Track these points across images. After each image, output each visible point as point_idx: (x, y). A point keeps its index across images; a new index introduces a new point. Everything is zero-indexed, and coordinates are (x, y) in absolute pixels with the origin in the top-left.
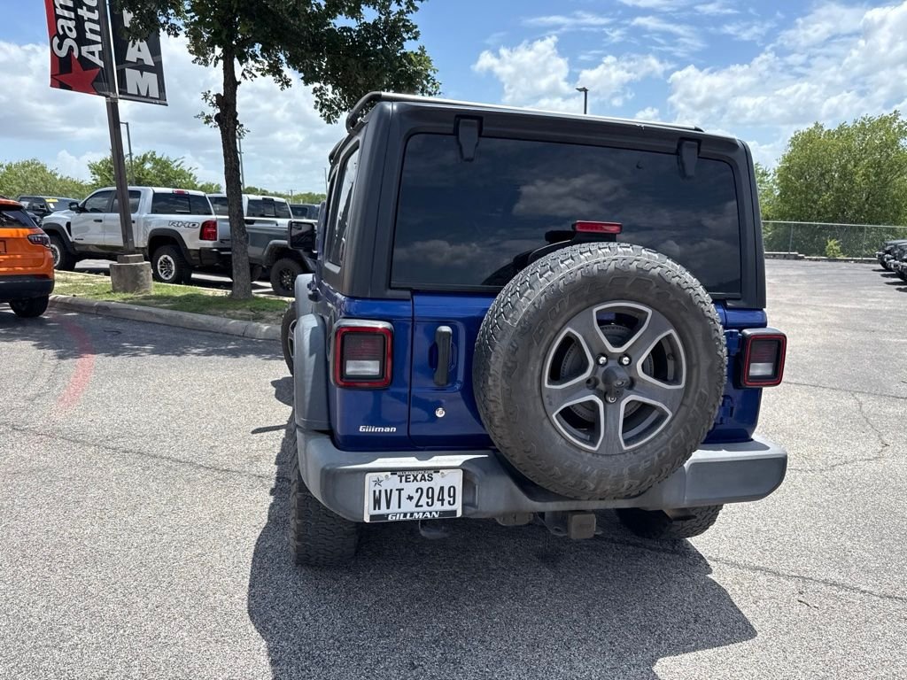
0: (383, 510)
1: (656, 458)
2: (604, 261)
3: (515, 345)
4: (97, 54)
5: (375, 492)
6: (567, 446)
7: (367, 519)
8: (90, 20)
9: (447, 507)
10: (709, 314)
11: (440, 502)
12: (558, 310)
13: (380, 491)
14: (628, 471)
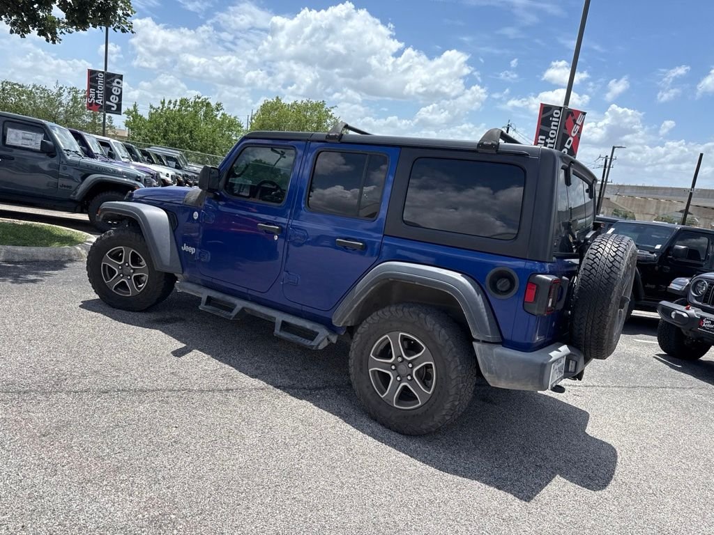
0: (552, 382)
11: (561, 373)
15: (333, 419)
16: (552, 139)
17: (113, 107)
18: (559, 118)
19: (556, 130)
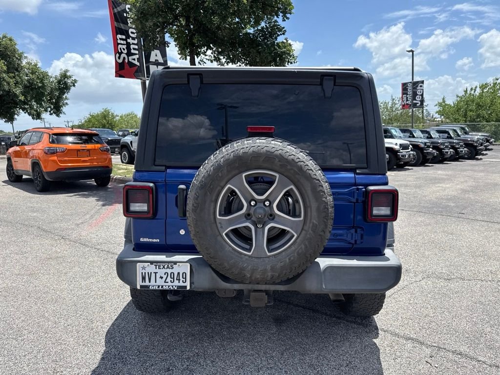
0: (147, 283)
1: (288, 261)
2: (247, 147)
3: (197, 194)
4: (136, 60)
5: (142, 273)
6: (233, 251)
7: (139, 287)
8: (133, 44)
9: (181, 284)
10: (315, 177)
11: (178, 281)
12: (220, 175)
13: (145, 273)
14: (270, 268)
17: (418, 103)
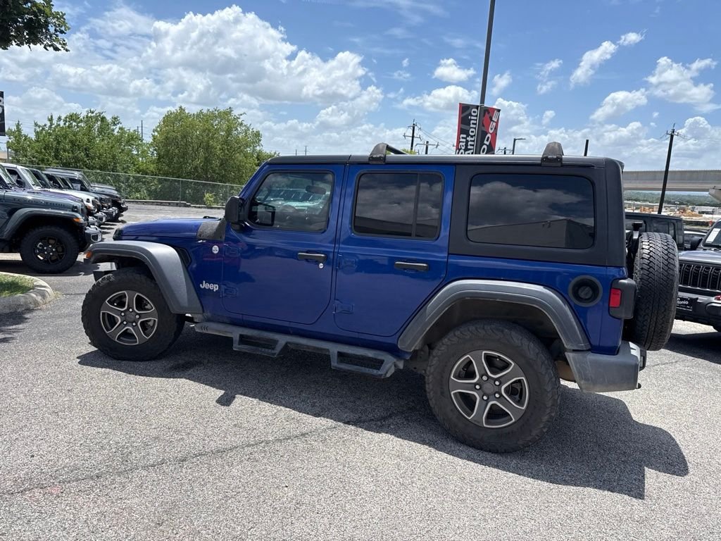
15: (424, 449)
16: (472, 137)
18: (477, 116)
19: (475, 128)
